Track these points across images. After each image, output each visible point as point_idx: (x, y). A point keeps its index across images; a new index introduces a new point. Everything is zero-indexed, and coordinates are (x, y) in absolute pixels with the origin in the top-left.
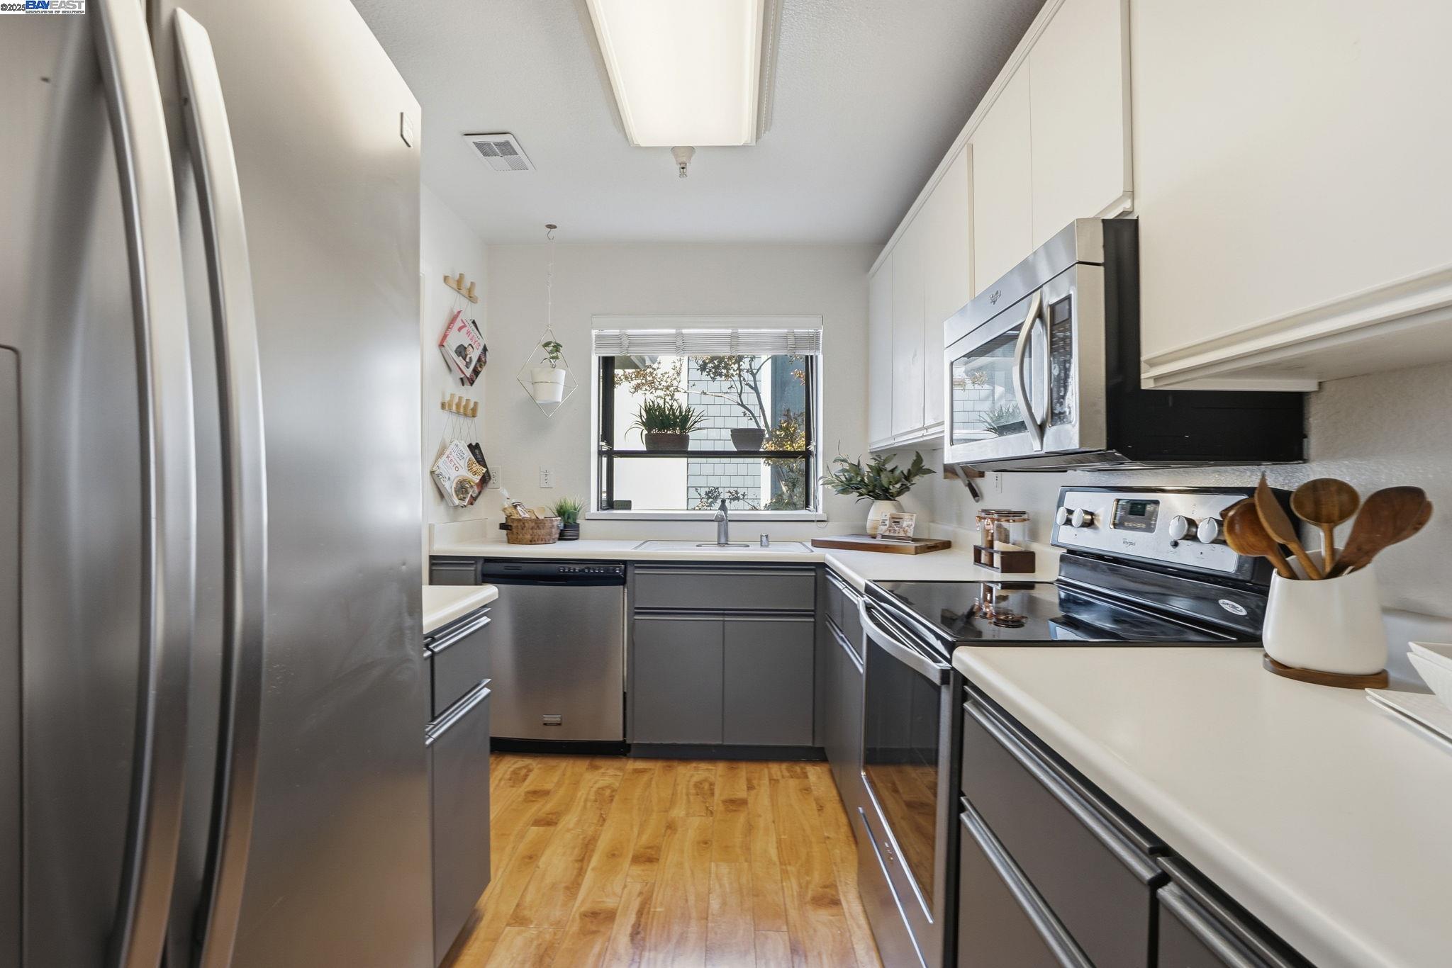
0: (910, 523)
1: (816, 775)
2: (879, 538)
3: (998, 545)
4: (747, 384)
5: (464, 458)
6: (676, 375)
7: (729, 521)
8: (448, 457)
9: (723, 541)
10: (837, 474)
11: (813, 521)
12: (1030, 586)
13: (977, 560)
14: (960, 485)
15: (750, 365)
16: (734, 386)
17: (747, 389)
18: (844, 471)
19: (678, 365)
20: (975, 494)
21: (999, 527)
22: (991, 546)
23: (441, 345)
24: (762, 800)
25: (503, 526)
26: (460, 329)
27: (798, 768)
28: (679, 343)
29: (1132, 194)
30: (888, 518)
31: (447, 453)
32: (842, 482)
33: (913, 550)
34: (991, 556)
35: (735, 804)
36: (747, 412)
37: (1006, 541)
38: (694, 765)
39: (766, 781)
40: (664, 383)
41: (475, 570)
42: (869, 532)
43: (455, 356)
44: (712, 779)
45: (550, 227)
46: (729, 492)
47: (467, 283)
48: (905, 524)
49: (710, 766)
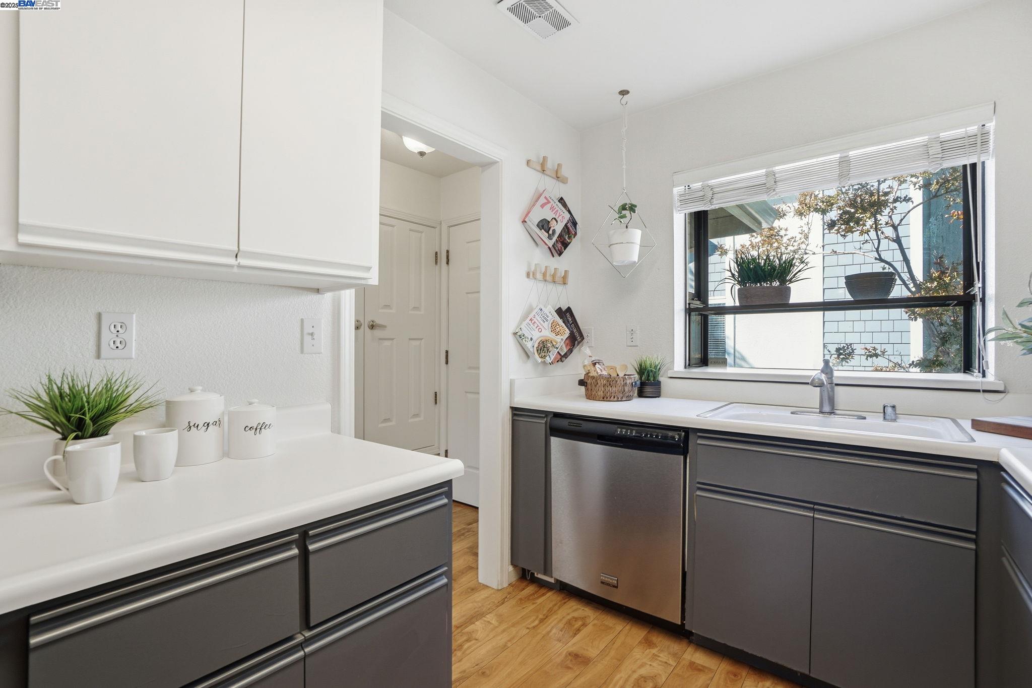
5: (547, 320)
6: (803, 240)
7: (837, 385)
8: (531, 320)
9: (827, 408)
11: (977, 391)
19: (806, 229)
23: (524, 222)
25: (582, 383)
26: (543, 206)
28: (770, 183)
31: (531, 316)
40: (790, 248)
41: (546, 423)
43: (537, 230)
45: (624, 93)
47: (549, 165)
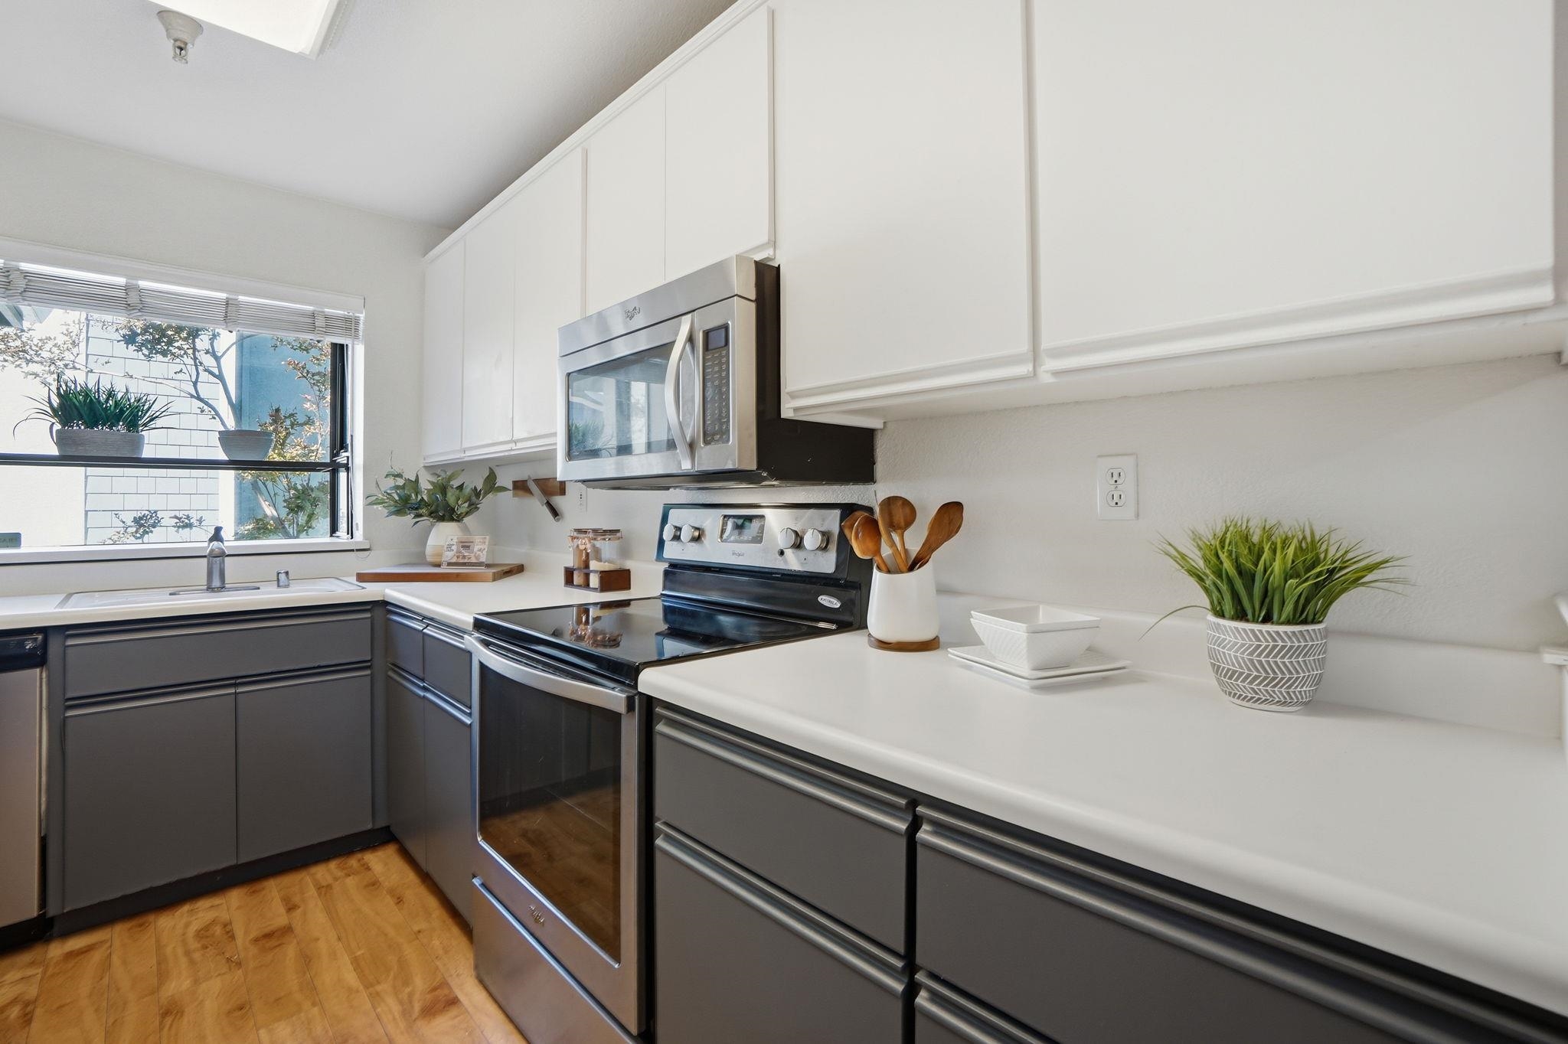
0: (482, 547)
1: (383, 863)
2: (444, 566)
3: (594, 565)
4: (206, 370)
6: (70, 345)
9: (216, 583)
10: (388, 491)
11: (353, 550)
12: (626, 603)
13: (569, 580)
14: (535, 505)
15: (212, 345)
16: (185, 370)
17: (204, 375)
18: (397, 487)
20: (555, 513)
21: (594, 546)
22: (587, 566)
24: (315, 918)
27: (353, 862)
28: (133, 299)
29: (773, 243)
30: (455, 540)
32: (396, 502)
33: (491, 576)
34: (587, 576)
35: (272, 938)
36: (206, 407)
37: (599, 560)
38: (186, 908)
39: (312, 891)
42: (429, 559)
44: (225, 916)
46: (176, 517)
48: (476, 548)
49: (216, 901)
